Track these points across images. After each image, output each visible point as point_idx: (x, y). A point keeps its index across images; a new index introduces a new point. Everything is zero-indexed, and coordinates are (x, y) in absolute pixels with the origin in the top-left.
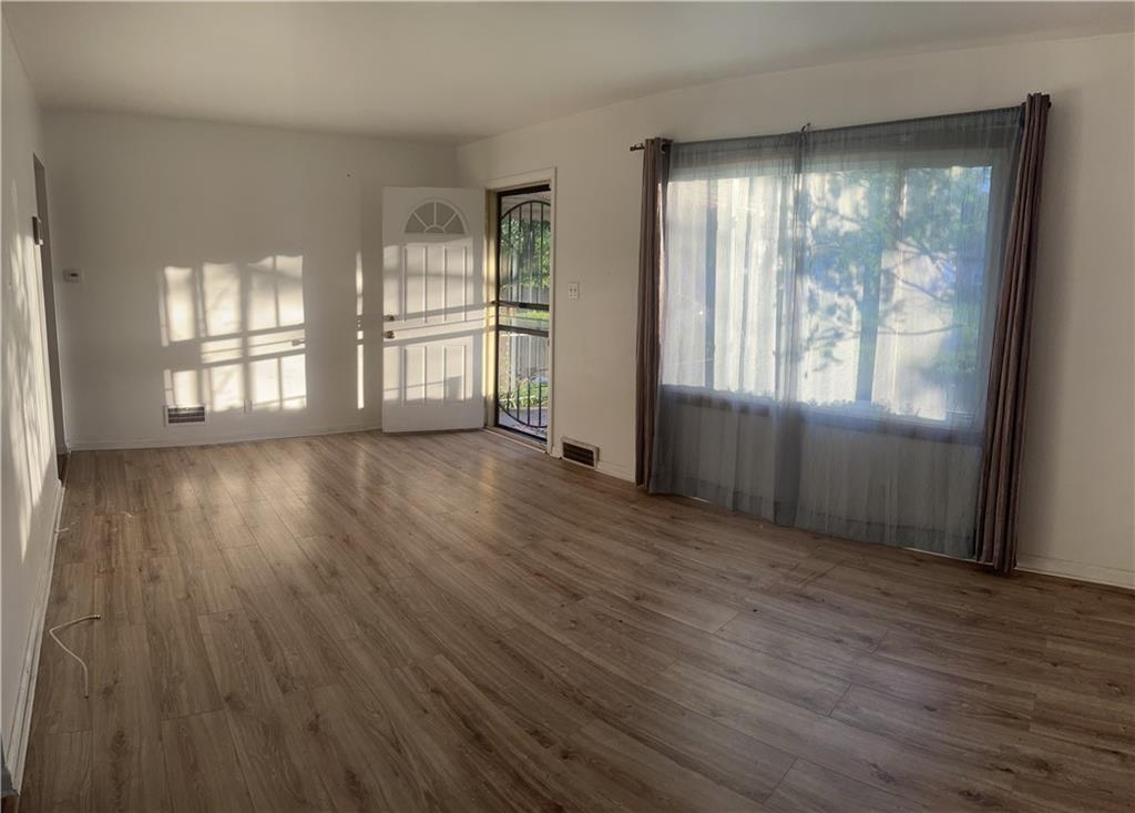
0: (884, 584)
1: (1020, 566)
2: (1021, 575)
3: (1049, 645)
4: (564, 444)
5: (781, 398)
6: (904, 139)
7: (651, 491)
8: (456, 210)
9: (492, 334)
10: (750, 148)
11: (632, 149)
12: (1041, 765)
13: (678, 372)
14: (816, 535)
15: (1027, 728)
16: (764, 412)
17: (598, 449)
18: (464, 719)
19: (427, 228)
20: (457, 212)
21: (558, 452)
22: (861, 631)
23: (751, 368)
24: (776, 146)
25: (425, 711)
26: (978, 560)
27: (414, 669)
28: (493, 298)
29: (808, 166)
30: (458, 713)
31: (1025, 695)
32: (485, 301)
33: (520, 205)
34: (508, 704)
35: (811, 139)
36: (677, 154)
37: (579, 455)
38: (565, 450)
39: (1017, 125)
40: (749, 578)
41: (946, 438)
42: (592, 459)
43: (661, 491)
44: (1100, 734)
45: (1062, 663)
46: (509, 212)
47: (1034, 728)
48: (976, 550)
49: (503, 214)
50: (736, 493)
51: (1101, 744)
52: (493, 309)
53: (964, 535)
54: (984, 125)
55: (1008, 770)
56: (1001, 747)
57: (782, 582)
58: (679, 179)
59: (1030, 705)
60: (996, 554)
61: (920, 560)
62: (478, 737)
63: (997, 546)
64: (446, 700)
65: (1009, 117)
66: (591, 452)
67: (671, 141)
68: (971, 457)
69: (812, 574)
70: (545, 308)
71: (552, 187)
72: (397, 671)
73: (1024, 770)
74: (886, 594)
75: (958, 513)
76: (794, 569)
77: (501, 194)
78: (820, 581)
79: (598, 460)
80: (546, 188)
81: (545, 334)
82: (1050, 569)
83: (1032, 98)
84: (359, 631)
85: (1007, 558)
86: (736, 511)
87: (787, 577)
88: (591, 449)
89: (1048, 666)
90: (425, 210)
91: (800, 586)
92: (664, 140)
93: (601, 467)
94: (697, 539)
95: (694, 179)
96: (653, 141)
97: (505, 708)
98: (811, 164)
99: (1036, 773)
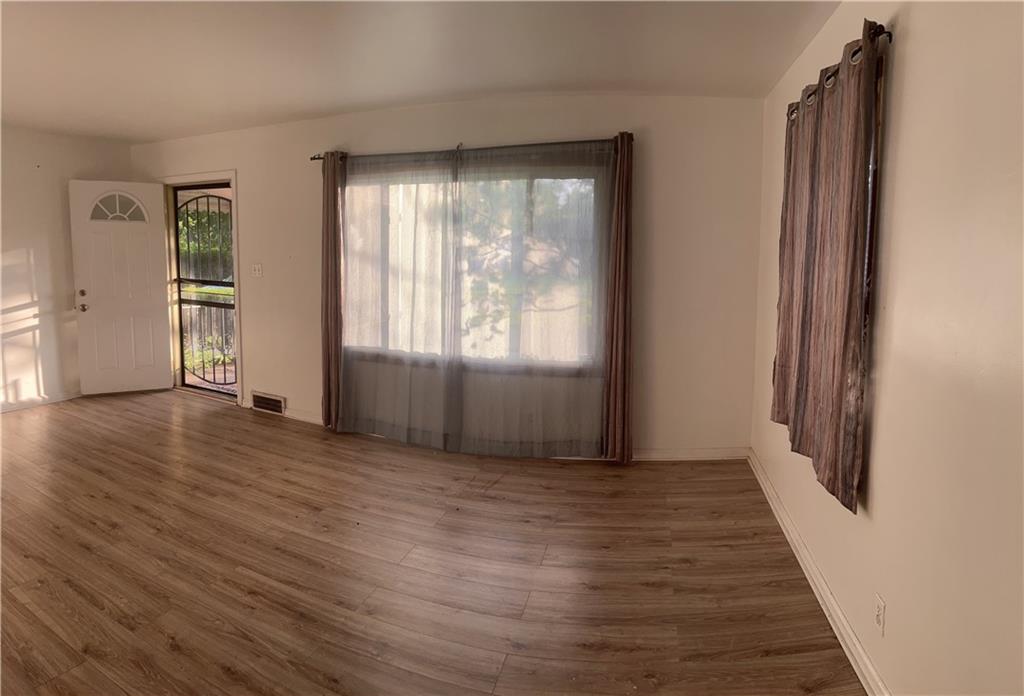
0: (544, 483)
1: (635, 458)
2: (638, 463)
3: (669, 500)
4: (254, 396)
5: (446, 353)
6: (533, 157)
7: (338, 430)
8: (135, 200)
9: (176, 307)
10: (415, 161)
11: (313, 159)
12: (686, 561)
13: (357, 336)
14: (481, 457)
15: (670, 545)
16: (432, 365)
17: (285, 399)
18: (284, 606)
19: (111, 216)
20: (138, 203)
21: (248, 403)
22: (540, 513)
23: (420, 331)
24: (436, 160)
25: (252, 608)
26: (606, 457)
27: (226, 581)
28: (175, 276)
29: (463, 176)
30: (277, 603)
31: (664, 529)
32: (168, 279)
33: (197, 198)
34: (309, 589)
35: (465, 155)
36: (353, 164)
37: (268, 405)
38: (255, 401)
39: (613, 152)
40: (442, 489)
41: (578, 374)
42: (280, 407)
43: (346, 430)
44: (715, 539)
45: (680, 508)
46: (186, 204)
47: (674, 544)
48: (602, 450)
49: (179, 205)
50: (409, 429)
51: (717, 543)
52: (175, 285)
53: (594, 441)
54: (590, 151)
55: (667, 568)
56: (659, 558)
57: (468, 489)
58: (356, 184)
59: (668, 533)
60: (618, 450)
61: (564, 464)
62: (302, 615)
63: (618, 445)
64: (262, 596)
65: (607, 146)
66: (280, 402)
67: (346, 154)
68: (596, 386)
69: (489, 482)
70: (231, 285)
71: (233, 184)
72: (214, 586)
73: (675, 566)
74: (548, 488)
75: (589, 427)
76: (473, 480)
77: (176, 189)
78: (496, 486)
79: (286, 408)
80: (227, 185)
81: (232, 307)
82: (655, 456)
83: (622, 135)
84: (163, 565)
85: (626, 453)
86: (411, 443)
87: (468, 485)
88: (278, 399)
89: (673, 511)
90: (108, 201)
91: (483, 491)
92: (342, 153)
93: (289, 413)
94: (389, 464)
95: (369, 183)
96: (332, 154)
97: (309, 592)
98: (465, 173)
99: (683, 565)
